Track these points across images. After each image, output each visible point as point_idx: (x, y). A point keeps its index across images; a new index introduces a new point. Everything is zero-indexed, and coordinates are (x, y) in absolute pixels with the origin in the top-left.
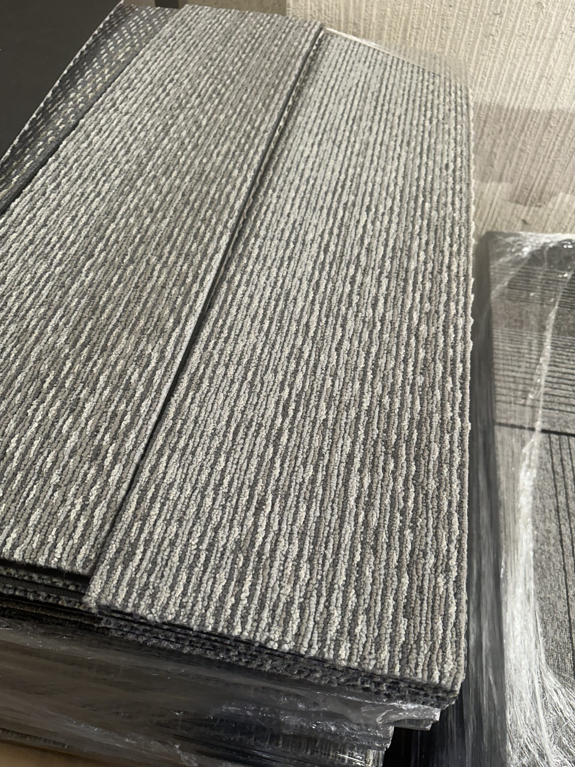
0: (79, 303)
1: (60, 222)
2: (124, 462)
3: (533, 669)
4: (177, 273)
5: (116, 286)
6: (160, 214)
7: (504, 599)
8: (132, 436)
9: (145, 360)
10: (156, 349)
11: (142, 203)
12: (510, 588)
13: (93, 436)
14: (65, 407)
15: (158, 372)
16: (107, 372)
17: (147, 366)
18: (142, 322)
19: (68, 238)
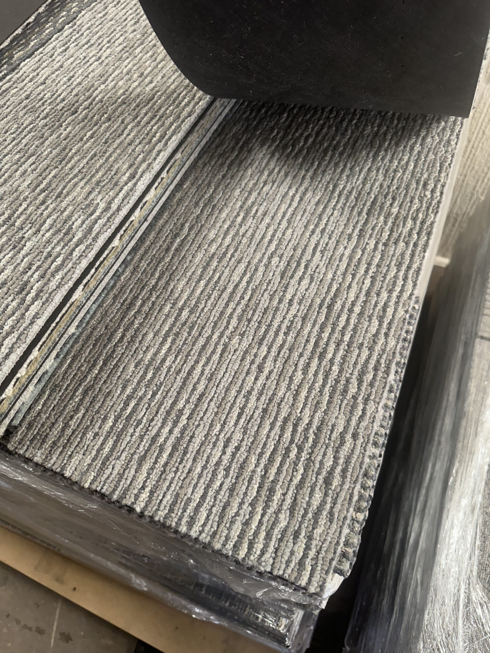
0: (51, 152)
1: (57, 81)
2: (44, 299)
3: (461, 578)
4: (146, 132)
5: (88, 140)
6: (149, 78)
7: (447, 506)
8: (58, 277)
9: (92, 209)
10: (104, 200)
11: (135, 68)
12: (456, 497)
13: (25, 272)
14: (9, 243)
15: (100, 222)
16: (54, 217)
17: (92, 214)
18: (100, 174)
19: (60, 95)
